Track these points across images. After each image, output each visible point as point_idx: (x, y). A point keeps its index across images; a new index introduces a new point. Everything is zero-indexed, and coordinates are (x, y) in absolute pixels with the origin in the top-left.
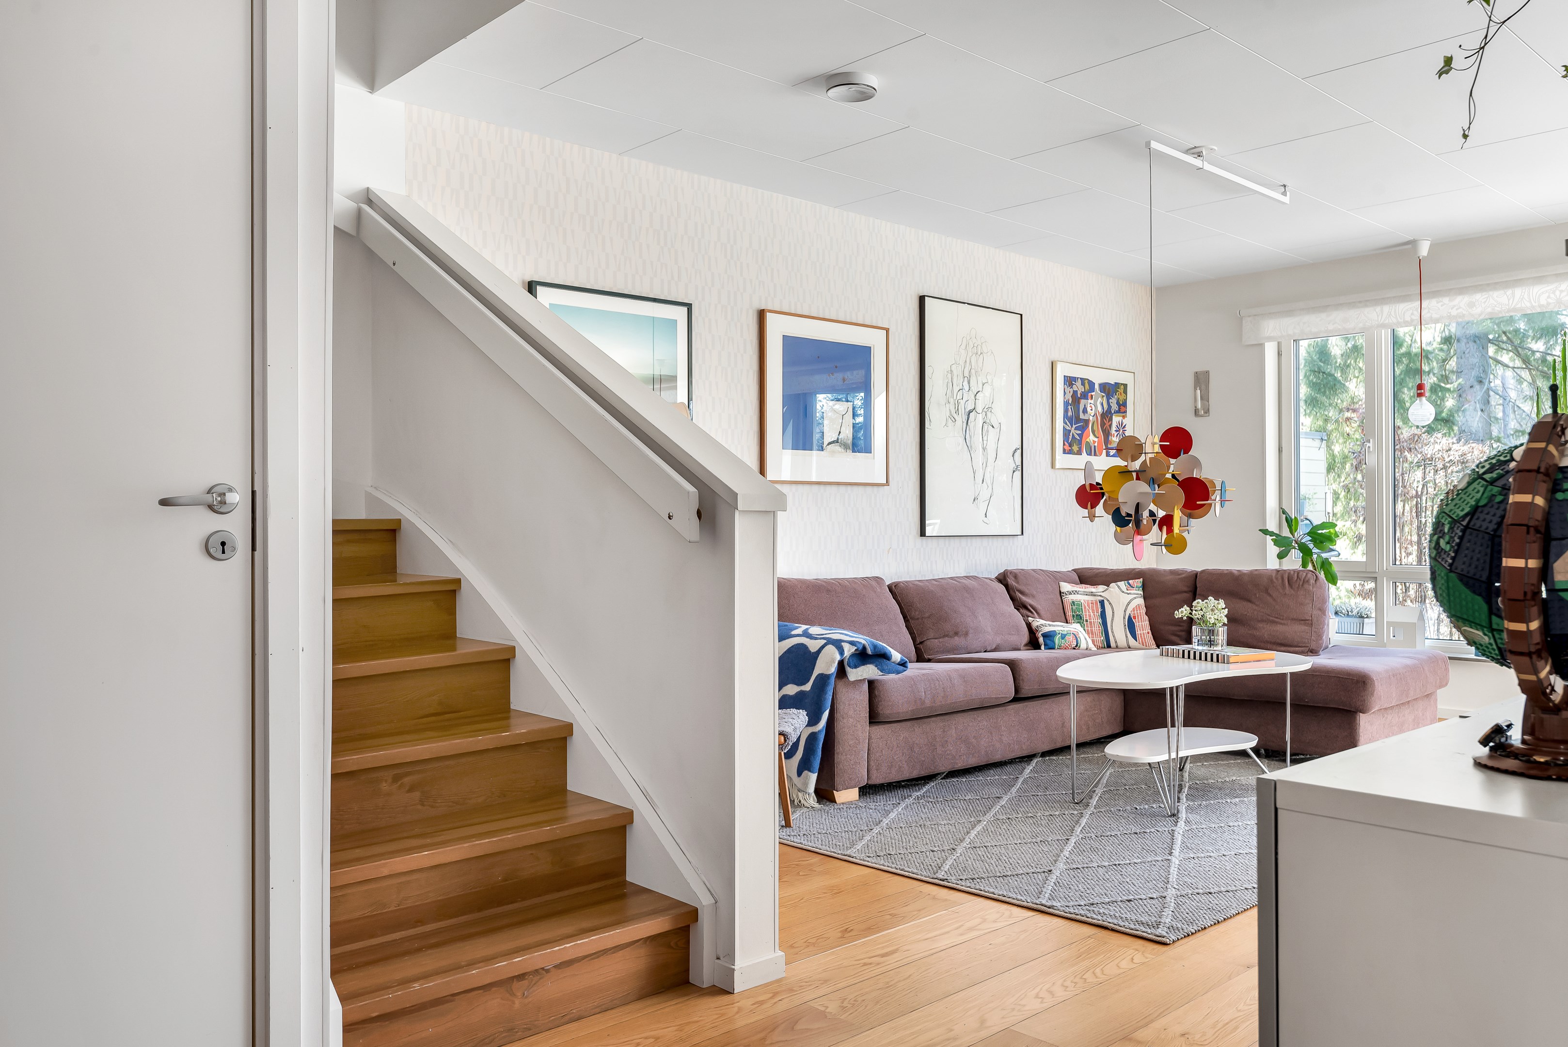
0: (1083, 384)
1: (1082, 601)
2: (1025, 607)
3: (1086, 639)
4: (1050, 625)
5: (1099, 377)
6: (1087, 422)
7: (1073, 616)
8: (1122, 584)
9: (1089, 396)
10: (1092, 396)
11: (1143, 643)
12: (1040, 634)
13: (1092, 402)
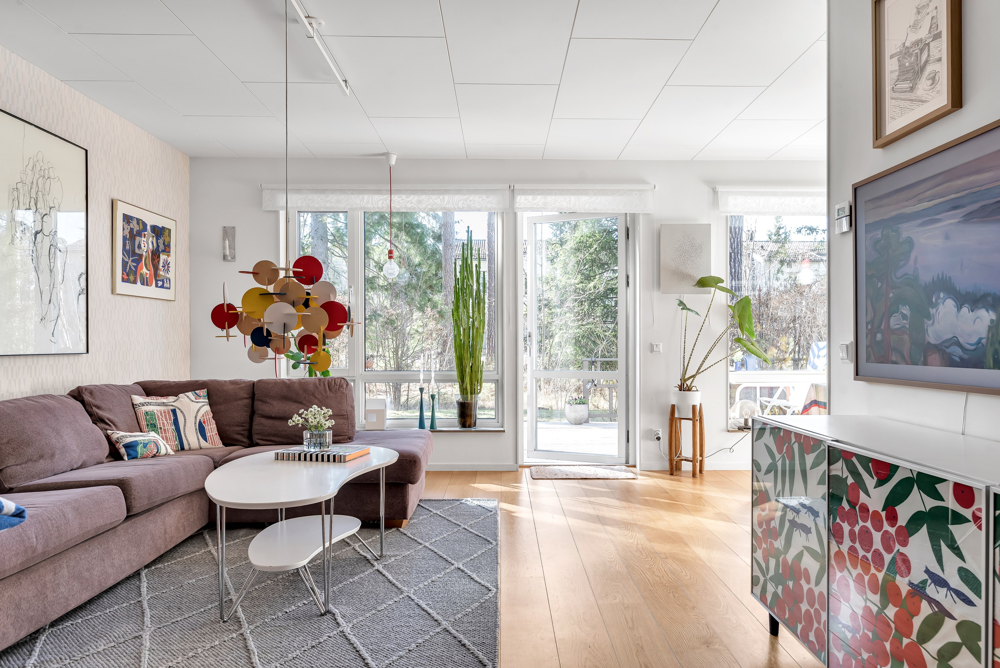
0: (138, 223)
1: (155, 411)
2: (102, 421)
3: (165, 445)
4: (131, 436)
5: (151, 220)
6: (141, 256)
7: (148, 425)
8: (190, 394)
9: (143, 235)
10: (145, 235)
11: (212, 443)
12: (121, 445)
13: (145, 240)
